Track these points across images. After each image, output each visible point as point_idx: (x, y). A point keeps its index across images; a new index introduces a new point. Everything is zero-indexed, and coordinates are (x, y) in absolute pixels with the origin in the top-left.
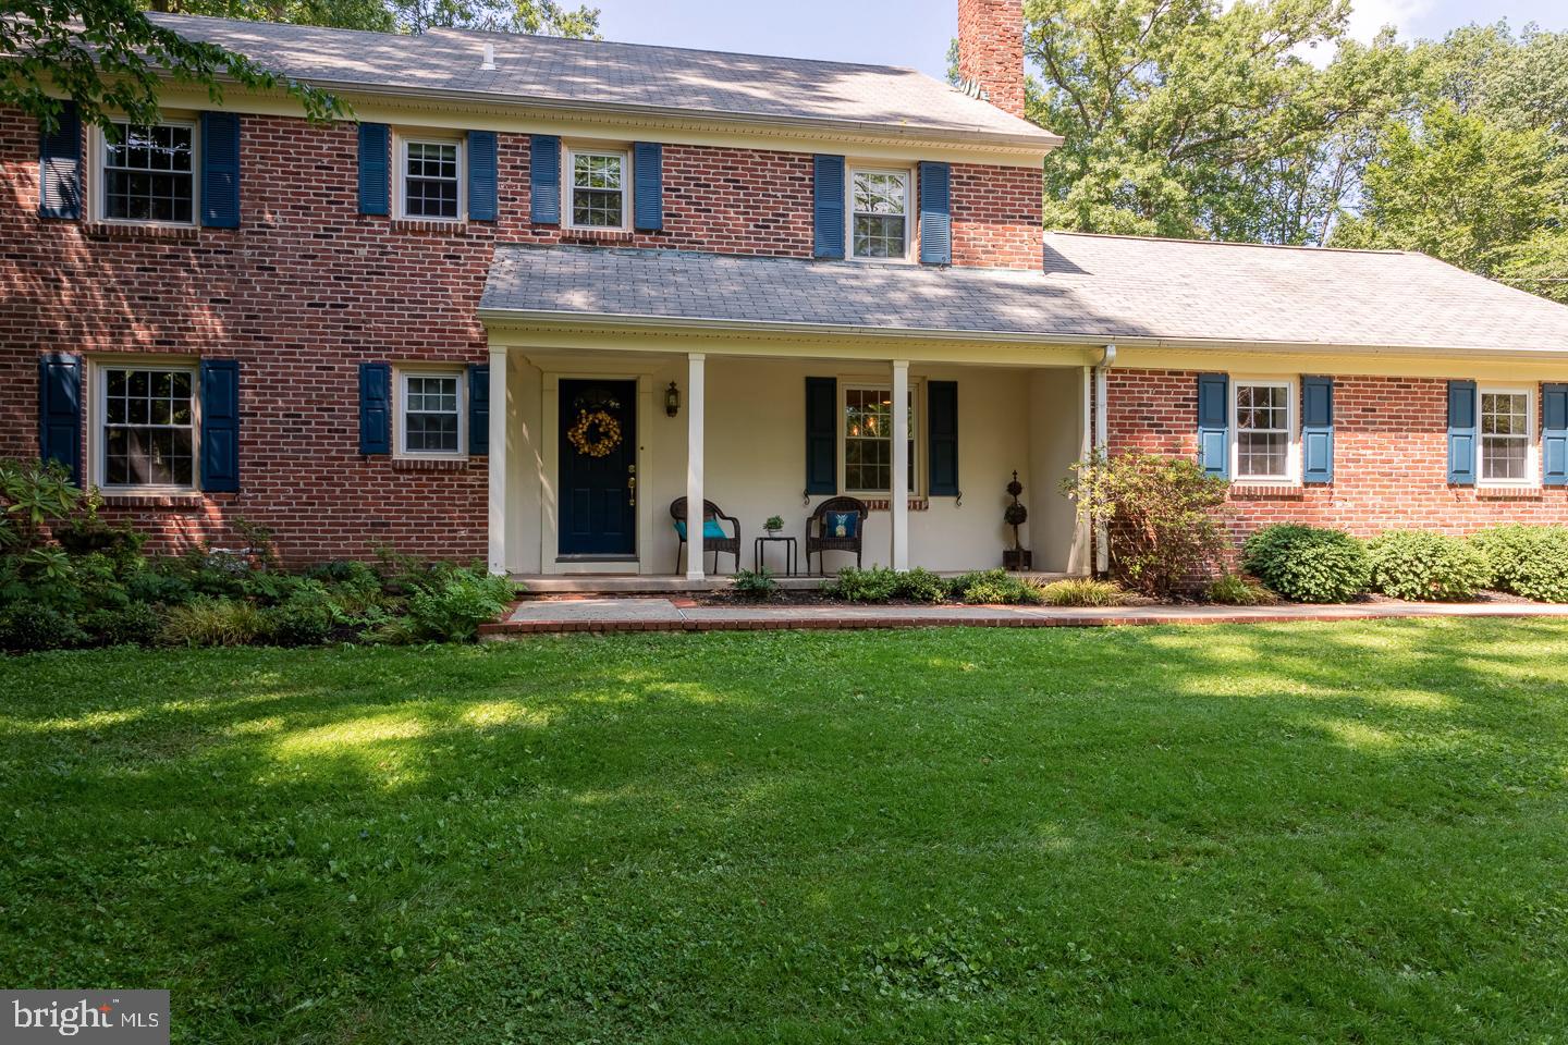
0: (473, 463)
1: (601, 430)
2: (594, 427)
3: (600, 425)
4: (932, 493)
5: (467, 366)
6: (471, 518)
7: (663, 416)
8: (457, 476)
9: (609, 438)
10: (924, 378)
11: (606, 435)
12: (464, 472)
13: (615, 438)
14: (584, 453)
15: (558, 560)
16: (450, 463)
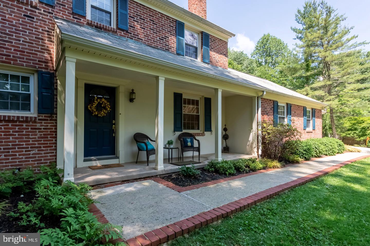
0: (40, 118)
1: (103, 105)
2: (99, 104)
3: (102, 104)
4: (205, 131)
5: (37, 71)
6: (39, 144)
7: (128, 102)
8: (31, 124)
9: (106, 109)
10: (203, 96)
11: (105, 108)
12: (35, 122)
13: (109, 109)
14: (95, 115)
15: (85, 161)
16: (27, 118)
